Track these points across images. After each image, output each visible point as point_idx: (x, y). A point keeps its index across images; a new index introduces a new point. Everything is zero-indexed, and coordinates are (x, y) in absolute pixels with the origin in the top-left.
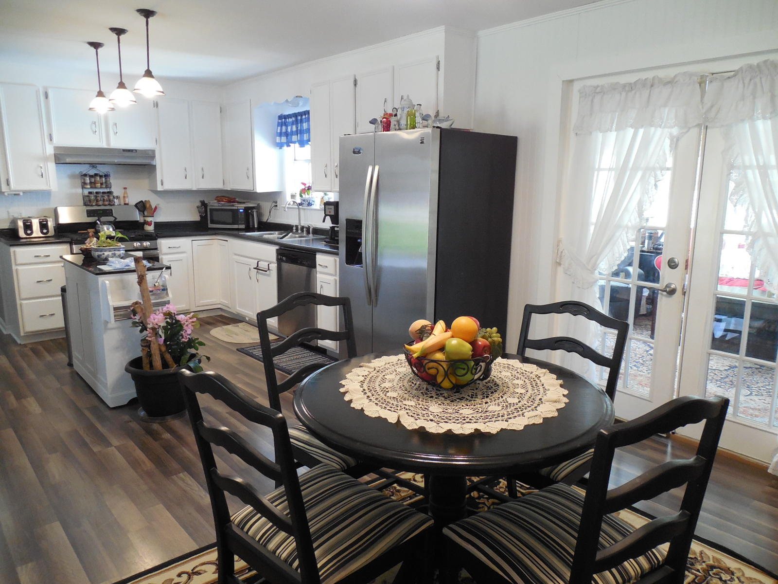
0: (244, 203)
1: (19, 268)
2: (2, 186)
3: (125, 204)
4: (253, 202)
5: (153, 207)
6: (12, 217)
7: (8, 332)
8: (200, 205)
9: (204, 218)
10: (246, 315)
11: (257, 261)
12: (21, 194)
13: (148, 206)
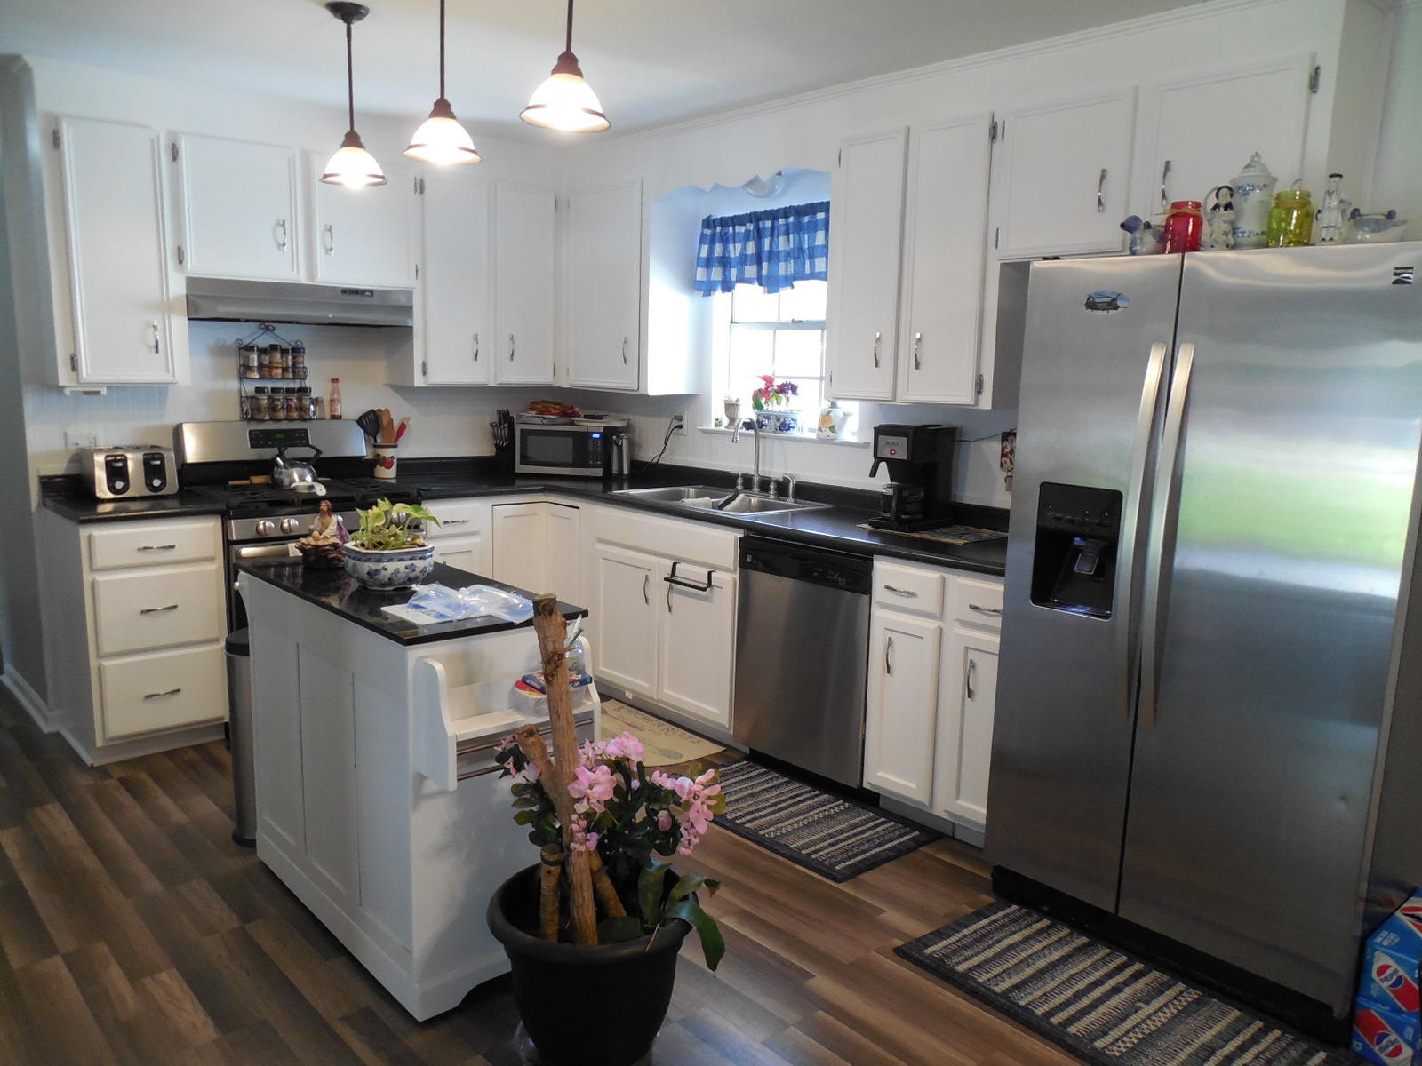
0: (600, 418)
1: (100, 578)
2: (59, 370)
3: (334, 417)
4: (620, 415)
5: (396, 424)
6: (74, 447)
7: (53, 729)
8: (497, 421)
9: (505, 452)
10: (626, 685)
11: (672, 562)
12: (104, 391)
13: (385, 422)
